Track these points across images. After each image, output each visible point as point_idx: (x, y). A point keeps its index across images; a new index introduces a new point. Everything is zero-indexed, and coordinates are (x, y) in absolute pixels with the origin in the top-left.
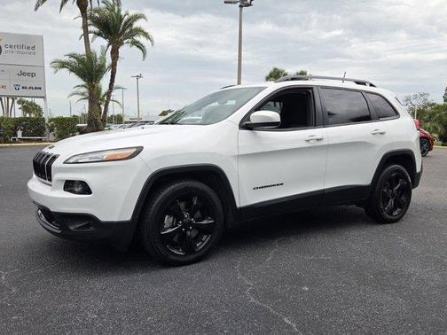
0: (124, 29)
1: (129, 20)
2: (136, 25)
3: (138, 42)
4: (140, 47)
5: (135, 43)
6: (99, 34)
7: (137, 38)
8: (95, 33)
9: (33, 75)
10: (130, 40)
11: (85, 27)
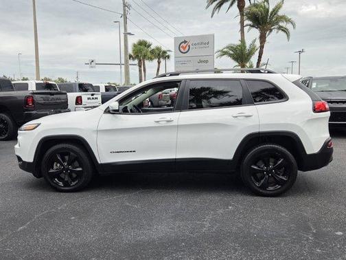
0: (271, 19)
1: (274, 10)
2: (280, 13)
3: (282, 27)
4: (285, 30)
5: (280, 28)
6: (253, 26)
7: (281, 24)
8: (250, 25)
9: (206, 62)
10: (276, 26)
11: (242, 22)
